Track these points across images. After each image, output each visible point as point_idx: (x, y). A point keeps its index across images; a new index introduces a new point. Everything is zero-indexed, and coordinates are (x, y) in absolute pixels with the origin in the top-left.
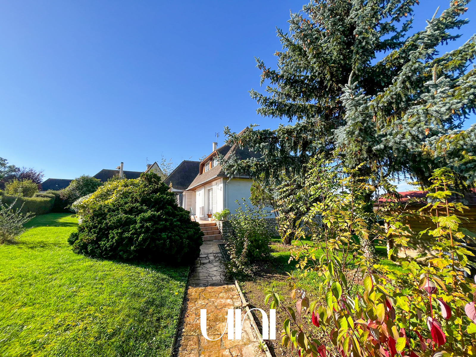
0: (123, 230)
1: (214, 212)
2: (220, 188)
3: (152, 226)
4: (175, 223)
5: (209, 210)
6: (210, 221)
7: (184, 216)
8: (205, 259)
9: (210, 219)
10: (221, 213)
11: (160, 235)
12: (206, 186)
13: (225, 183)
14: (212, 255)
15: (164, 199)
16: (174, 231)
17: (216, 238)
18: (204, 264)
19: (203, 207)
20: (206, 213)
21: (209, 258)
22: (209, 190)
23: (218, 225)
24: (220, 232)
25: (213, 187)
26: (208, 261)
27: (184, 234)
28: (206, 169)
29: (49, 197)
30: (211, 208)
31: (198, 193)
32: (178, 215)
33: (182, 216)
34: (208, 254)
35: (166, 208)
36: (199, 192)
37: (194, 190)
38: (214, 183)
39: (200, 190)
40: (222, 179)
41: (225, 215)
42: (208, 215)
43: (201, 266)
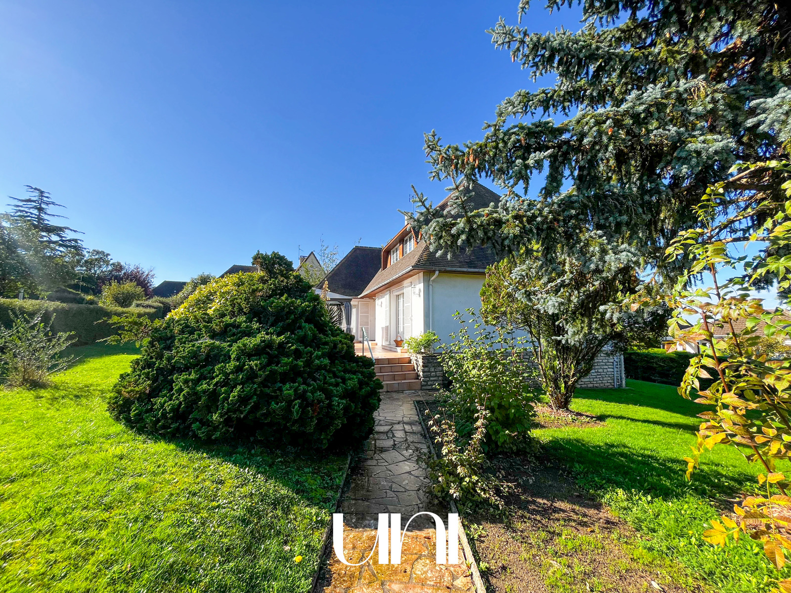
0: (202, 374)
1: (407, 337)
2: (417, 292)
3: (263, 367)
4: (317, 362)
5: (397, 332)
6: (399, 353)
7: (340, 346)
8: (385, 437)
9: (399, 349)
10: (420, 338)
11: (280, 389)
12: (393, 288)
13: (427, 282)
14: (400, 427)
15: (296, 308)
16: (315, 379)
17: (410, 387)
18: (382, 450)
19: (387, 328)
20: (393, 338)
21: (394, 436)
22: (398, 296)
23: (414, 362)
24: (418, 376)
25: (405, 291)
26: (392, 443)
27: (337, 385)
28: (394, 259)
29: (153, 307)
30: (401, 330)
31: (378, 302)
32: (326, 343)
33: (335, 346)
34: (392, 424)
35: (300, 328)
36: (380, 300)
37: (372, 296)
38: (406, 283)
39: (382, 297)
40: (421, 274)
41: (428, 344)
42: (396, 341)
43: (376, 456)
